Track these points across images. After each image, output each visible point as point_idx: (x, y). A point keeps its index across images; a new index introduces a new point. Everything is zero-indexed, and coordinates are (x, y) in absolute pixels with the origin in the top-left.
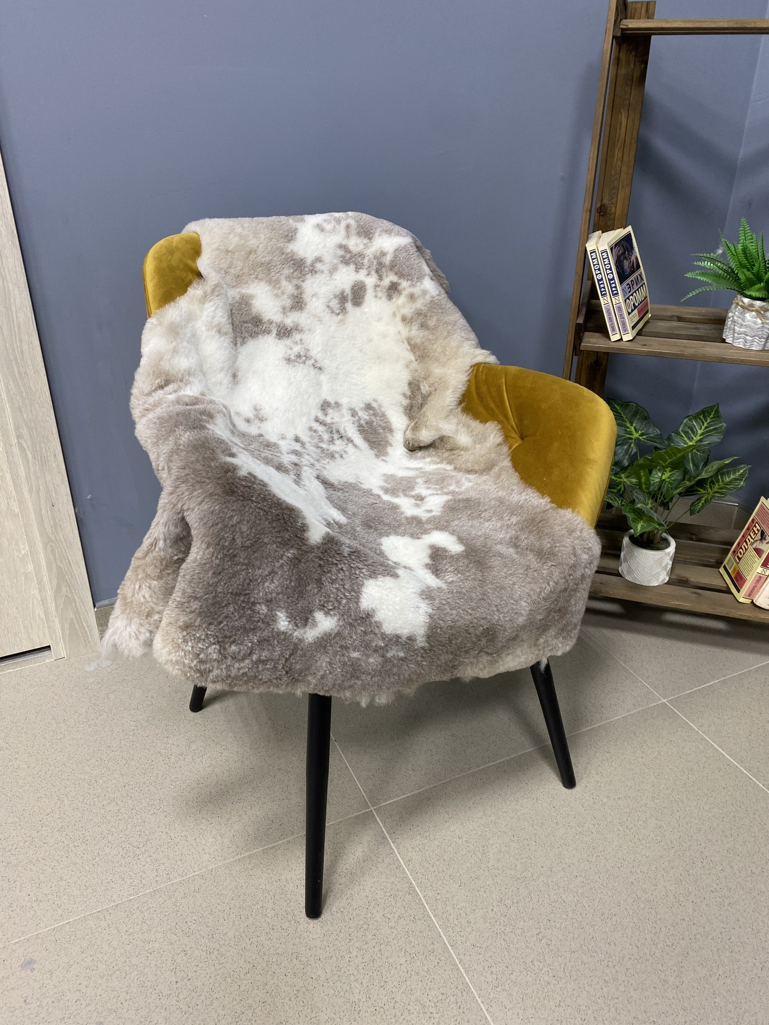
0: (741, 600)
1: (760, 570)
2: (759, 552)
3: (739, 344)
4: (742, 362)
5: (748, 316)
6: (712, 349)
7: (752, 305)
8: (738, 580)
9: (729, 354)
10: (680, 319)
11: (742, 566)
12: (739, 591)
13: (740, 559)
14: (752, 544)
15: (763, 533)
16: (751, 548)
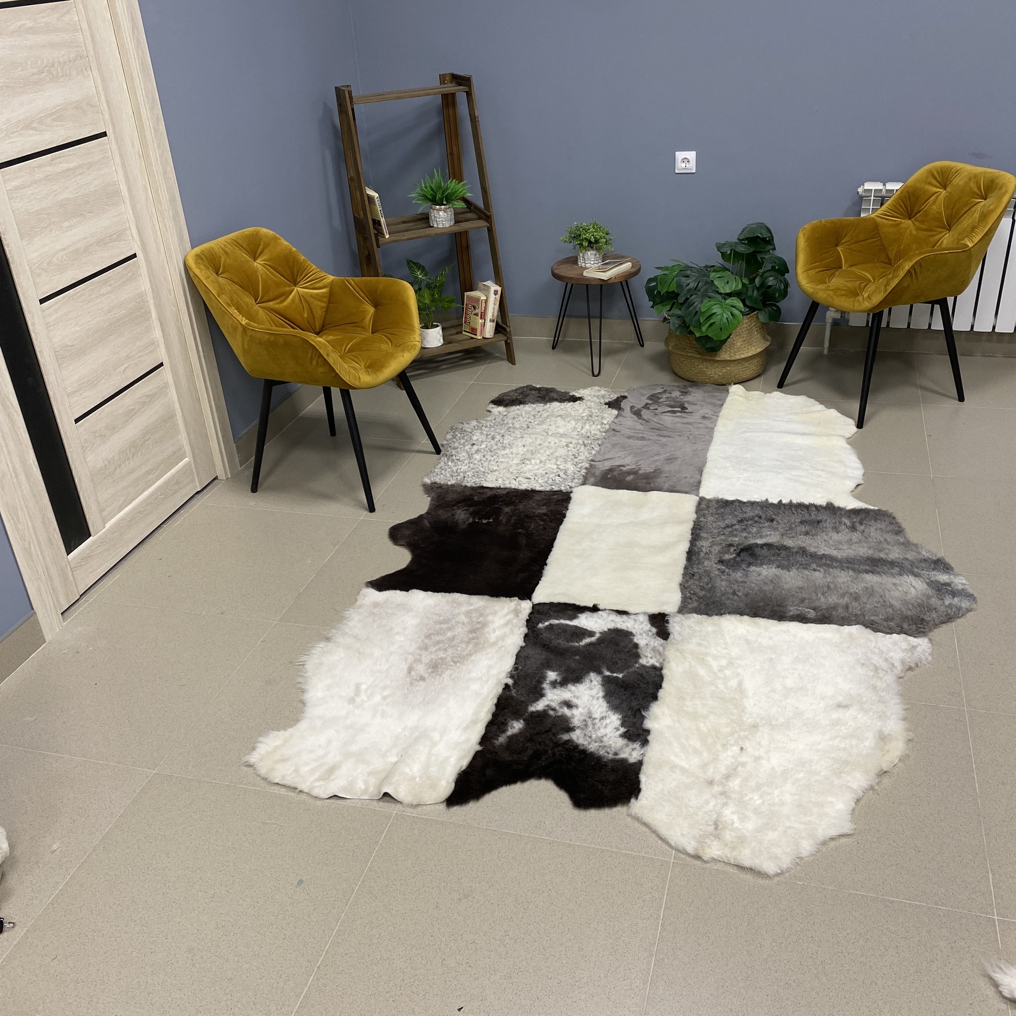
0: (479, 338)
1: (480, 321)
2: (476, 315)
3: (441, 226)
4: (443, 234)
5: (441, 213)
6: (428, 231)
7: (441, 208)
8: (474, 331)
9: (439, 232)
10: (404, 222)
11: (472, 325)
12: (476, 335)
13: (469, 323)
14: (471, 314)
15: (474, 307)
16: (473, 316)
